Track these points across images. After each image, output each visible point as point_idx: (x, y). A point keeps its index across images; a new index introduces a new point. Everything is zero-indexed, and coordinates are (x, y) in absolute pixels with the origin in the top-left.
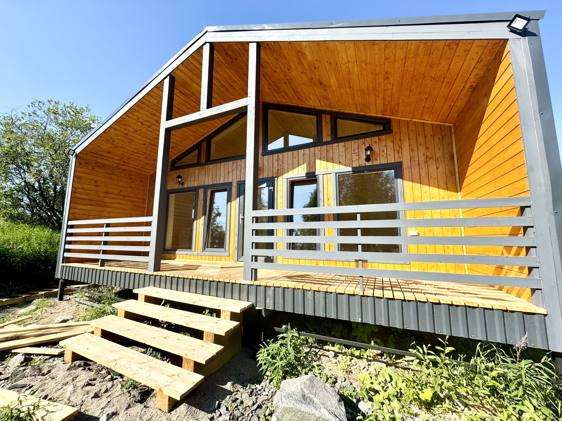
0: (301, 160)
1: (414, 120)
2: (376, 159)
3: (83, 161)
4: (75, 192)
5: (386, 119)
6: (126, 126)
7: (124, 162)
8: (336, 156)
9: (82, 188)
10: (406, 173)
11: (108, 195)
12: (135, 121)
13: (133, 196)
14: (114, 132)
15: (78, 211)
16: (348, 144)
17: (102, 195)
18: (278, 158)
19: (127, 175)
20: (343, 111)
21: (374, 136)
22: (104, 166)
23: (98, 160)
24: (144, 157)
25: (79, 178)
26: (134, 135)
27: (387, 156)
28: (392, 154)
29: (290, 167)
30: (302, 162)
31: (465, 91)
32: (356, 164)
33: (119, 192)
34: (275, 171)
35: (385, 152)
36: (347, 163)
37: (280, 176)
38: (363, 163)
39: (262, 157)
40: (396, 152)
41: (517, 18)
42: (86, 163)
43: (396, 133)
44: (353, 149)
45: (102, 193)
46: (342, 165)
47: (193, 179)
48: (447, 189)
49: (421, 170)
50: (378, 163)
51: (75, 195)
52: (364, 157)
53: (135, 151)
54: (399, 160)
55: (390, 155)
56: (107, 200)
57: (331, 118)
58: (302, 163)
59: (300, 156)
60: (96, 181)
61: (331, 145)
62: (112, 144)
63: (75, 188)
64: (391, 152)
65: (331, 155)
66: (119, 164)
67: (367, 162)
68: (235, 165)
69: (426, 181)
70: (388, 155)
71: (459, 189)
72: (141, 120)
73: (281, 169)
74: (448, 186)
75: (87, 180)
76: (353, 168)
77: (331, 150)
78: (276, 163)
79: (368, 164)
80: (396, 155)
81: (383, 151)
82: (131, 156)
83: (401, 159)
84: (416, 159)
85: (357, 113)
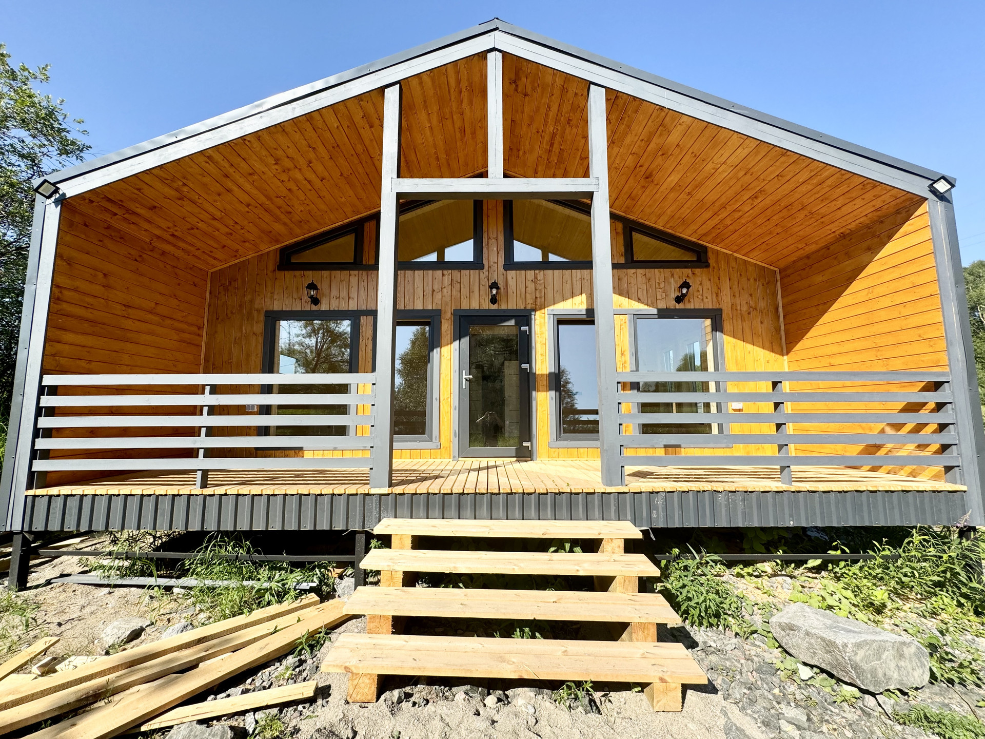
0: (577, 287)
1: (735, 254)
2: (689, 301)
3: (77, 219)
4: (58, 299)
5: (701, 246)
6: (239, 159)
7: (173, 235)
8: (633, 289)
9: (76, 290)
10: (727, 325)
11: (130, 310)
12: (264, 153)
13: (181, 319)
14: (204, 164)
15: (66, 348)
16: (650, 272)
17: (119, 309)
18: (536, 278)
19: (168, 267)
20: (643, 221)
21: (686, 267)
22: (122, 238)
23: (113, 222)
24: (228, 230)
25: (69, 262)
26: (241, 181)
27: (703, 299)
28: (710, 298)
29: (557, 296)
30: (579, 291)
31: (833, 235)
32: (662, 305)
33: (153, 305)
34: (530, 300)
35: (701, 292)
36: (650, 302)
37: (541, 309)
38: (673, 304)
39: (504, 272)
40: (714, 296)
41: (942, 180)
42: (86, 225)
43: (714, 267)
44: (657, 281)
45: (119, 307)
46: (643, 303)
47: (344, 293)
48: (773, 351)
49: (744, 324)
50: (692, 307)
51: (59, 307)
52: (674, 295)
53: (218, 214)
54: (717, 307)
55: (707, 298)
56: (128, 324)
57: (624, 228)
58: (578, 293)
59: (574, 280)
60: (105, 275)
61: (625, 270)
62: (177, 190)
63: (58, 287)
64: (707, 294)
65: (626, 285)
66: (158, 237)
67: (677, 304)
68: (447, 280)
69: (750, 339)
70: (705, 298)
71: (785, 351)
72: (280, 153)
73: (541, 297)
74: (774, 347)
75: (87, 270)
76: (659, 310)
77: (626, 278)
78: (531, 286)
79: (678, 306)
80: (715, 299)
81: (698, 291)
82: (201, 225)
83: (721, 306)
84: (739, 308)
85: (662, 228)
